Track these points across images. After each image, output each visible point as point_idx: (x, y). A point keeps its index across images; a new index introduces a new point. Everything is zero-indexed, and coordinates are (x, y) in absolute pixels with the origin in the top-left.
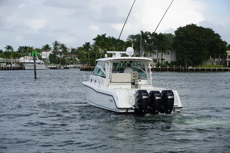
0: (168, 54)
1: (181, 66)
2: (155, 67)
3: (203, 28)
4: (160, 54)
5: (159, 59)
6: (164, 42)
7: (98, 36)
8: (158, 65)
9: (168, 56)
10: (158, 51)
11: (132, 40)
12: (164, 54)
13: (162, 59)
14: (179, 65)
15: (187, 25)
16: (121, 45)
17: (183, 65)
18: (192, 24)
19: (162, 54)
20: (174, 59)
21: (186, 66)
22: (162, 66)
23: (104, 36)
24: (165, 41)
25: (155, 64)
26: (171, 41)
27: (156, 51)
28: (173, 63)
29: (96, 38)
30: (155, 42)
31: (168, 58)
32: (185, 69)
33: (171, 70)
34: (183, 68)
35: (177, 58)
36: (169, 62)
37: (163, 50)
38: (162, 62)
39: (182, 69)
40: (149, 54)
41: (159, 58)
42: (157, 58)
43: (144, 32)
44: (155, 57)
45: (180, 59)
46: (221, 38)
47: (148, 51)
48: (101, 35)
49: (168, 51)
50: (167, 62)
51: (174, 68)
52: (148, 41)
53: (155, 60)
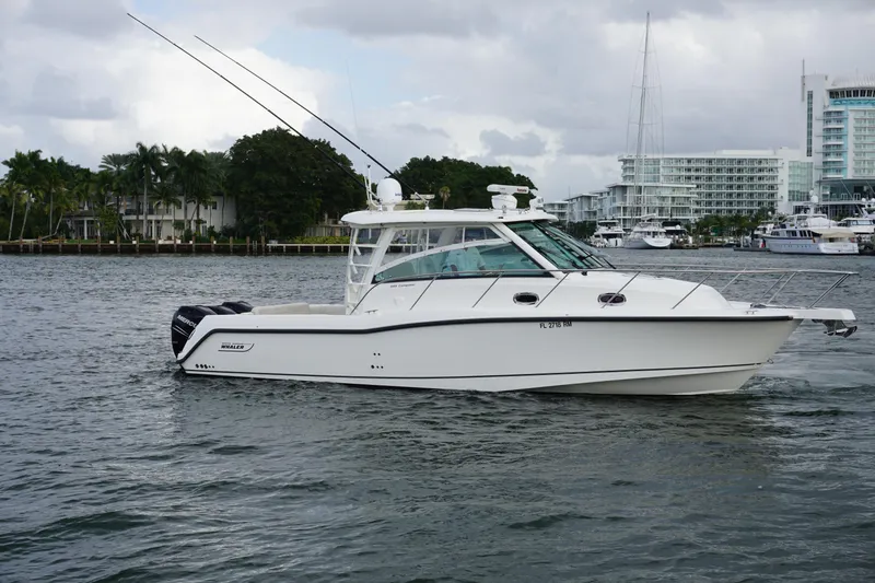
0: (215, 208)
1: (248, 239)
2: (179, 242)
3: (306, 139)
4: (192, 207)
5: (190, 222)
6: (202, 175)
7: (19, 155)
8: (188, 237)
9: (213, 211)
10: (185, 200)
11: (115, 169)
12: (202, 207)
13: (199, 222)
14: (244, 238)
15: (264, 132)
16: (84, 181)
17: (255, 236)
18: (279, 129)
19: (198, 208)
20: (230, 221)
21: (263, 238)
22: (198, 239)
23: (34, 155)
24: (205, 172)
25: (179, 233)
26: (223, 174)
27: (182, 199)
28: (227, 232)
29: (12, 160)
30: (177, 176)
31: (214, 218)
32: (260, 247)
33: (222, 251)
34: (255, 245)
35: (238, 217)
36: (217, 229)
37: (200, 196)
38: (198, 228)
39: (251, 247)
40: (161, 207)
41: (189, 218)
42: (186, 216)
43: (148, 146)
44: (180, 215)
45: (246, 221)
46: (352, 168)
47: (160, 198)
48: (25, 152)
49: (214, 199)
50: (212, 228)
51: (231, 244)
52: (161, 172)
53: (178, 225)
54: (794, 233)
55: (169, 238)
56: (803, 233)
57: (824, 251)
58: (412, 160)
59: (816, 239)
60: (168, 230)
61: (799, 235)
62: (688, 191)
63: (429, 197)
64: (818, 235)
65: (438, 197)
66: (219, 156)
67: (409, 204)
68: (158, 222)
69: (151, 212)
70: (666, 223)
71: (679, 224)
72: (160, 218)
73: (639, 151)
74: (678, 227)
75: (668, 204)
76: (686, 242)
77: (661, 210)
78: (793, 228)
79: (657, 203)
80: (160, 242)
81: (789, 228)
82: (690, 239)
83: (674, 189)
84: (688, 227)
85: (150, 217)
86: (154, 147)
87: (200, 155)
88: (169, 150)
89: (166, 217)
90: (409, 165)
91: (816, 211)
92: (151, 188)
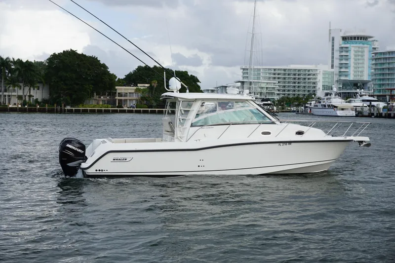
0: (38, 89)
1: (55, 105)
2: (20, 106)
3: (85, 55)
4: (27, 89)
5: (25, 96)
6: (32, 73)
8: (24, 104)
9: (38, 91)
10: (23, 85)
12: (32, 89)
13: (30, 96)
14: (53, 105)
15: (64, 51)
17: (59, 104)
18: (71, 50)
19: (30, 89)
20: (46, 96)
21: (63, 105)
22: (30, 105)
24: (34, 71)
25: (20, 102)
26: (43, 72)
27: (21, 84)
28: (45, 101)
30: (20, 72)
31: (38, 94)
32: (61, 110)
33: (42, 111)
34: (59, 108)
35: (50, 94)
36: (40, 100)
37: (31, 83)
38: (30, 99)
39: (57, 109)
40: (11, 88)
41: (25, 94)
42: (23, 93)
43: (5, 58)
44: (20, 93)
45: (54, 96)
46: (108, 70)
47: (10, 84)
49: (38, 85)
50: (37, 99)
51: (47, 107)
52: (11, 71)
53: (20, 97)
54: (325, 106)
55: (15, 104)
56: (329, 106)
57: (339, 115)
58: (139, 67)
59: (335, 109)
60: (14, 100)
61: (327, 106)
62: (274, 84)
63: (147, 85)
64: (336, 107)
65: (151, 85)
66: (41, 63)
67: (137, 89)
68: (9, 96)
69: (6, 91)
70: (263, 100)
71: (270, 100)
72: (10, 94)
73: (250, 64)
74: (269, 102)
75: (264, 91)
76: (273, 109)
77: (261, 93)
78: (324, 103)
79: (259, 90)
80: (10, 106)
81: (322, 103)
82: (275, 108)
83: (267, 83)
84: (274, 102)
85: (5, 94)
86: (7, 58)
87: (31, 62)
88: (15, 60)
89: (13, 94)
90: (137, 69)
91: (336, 95)
92: (5, 79)
